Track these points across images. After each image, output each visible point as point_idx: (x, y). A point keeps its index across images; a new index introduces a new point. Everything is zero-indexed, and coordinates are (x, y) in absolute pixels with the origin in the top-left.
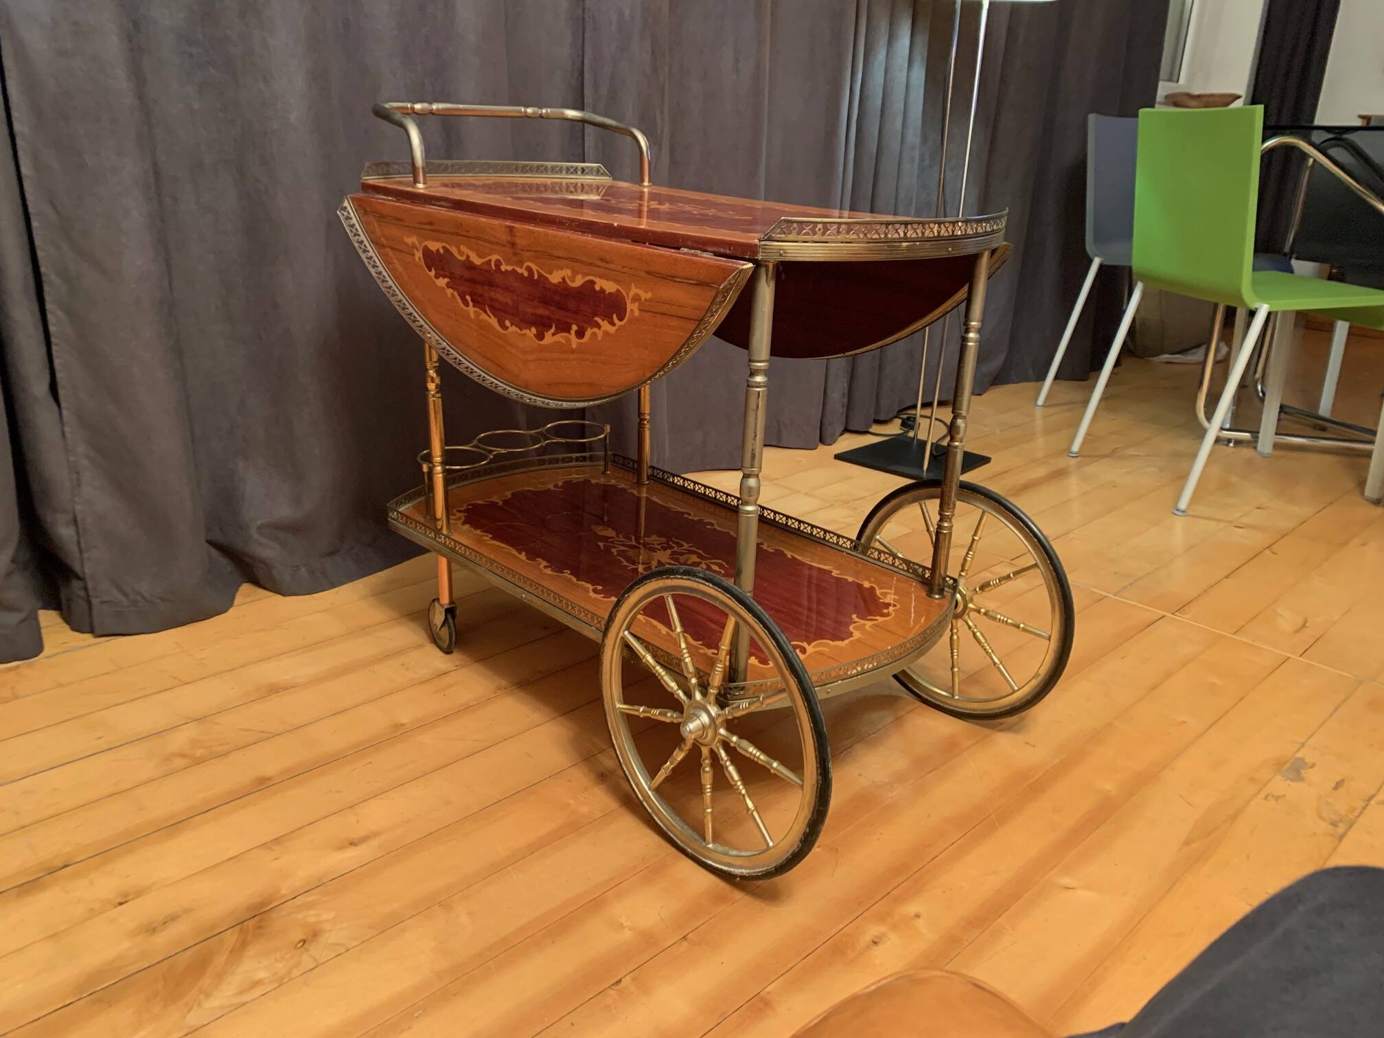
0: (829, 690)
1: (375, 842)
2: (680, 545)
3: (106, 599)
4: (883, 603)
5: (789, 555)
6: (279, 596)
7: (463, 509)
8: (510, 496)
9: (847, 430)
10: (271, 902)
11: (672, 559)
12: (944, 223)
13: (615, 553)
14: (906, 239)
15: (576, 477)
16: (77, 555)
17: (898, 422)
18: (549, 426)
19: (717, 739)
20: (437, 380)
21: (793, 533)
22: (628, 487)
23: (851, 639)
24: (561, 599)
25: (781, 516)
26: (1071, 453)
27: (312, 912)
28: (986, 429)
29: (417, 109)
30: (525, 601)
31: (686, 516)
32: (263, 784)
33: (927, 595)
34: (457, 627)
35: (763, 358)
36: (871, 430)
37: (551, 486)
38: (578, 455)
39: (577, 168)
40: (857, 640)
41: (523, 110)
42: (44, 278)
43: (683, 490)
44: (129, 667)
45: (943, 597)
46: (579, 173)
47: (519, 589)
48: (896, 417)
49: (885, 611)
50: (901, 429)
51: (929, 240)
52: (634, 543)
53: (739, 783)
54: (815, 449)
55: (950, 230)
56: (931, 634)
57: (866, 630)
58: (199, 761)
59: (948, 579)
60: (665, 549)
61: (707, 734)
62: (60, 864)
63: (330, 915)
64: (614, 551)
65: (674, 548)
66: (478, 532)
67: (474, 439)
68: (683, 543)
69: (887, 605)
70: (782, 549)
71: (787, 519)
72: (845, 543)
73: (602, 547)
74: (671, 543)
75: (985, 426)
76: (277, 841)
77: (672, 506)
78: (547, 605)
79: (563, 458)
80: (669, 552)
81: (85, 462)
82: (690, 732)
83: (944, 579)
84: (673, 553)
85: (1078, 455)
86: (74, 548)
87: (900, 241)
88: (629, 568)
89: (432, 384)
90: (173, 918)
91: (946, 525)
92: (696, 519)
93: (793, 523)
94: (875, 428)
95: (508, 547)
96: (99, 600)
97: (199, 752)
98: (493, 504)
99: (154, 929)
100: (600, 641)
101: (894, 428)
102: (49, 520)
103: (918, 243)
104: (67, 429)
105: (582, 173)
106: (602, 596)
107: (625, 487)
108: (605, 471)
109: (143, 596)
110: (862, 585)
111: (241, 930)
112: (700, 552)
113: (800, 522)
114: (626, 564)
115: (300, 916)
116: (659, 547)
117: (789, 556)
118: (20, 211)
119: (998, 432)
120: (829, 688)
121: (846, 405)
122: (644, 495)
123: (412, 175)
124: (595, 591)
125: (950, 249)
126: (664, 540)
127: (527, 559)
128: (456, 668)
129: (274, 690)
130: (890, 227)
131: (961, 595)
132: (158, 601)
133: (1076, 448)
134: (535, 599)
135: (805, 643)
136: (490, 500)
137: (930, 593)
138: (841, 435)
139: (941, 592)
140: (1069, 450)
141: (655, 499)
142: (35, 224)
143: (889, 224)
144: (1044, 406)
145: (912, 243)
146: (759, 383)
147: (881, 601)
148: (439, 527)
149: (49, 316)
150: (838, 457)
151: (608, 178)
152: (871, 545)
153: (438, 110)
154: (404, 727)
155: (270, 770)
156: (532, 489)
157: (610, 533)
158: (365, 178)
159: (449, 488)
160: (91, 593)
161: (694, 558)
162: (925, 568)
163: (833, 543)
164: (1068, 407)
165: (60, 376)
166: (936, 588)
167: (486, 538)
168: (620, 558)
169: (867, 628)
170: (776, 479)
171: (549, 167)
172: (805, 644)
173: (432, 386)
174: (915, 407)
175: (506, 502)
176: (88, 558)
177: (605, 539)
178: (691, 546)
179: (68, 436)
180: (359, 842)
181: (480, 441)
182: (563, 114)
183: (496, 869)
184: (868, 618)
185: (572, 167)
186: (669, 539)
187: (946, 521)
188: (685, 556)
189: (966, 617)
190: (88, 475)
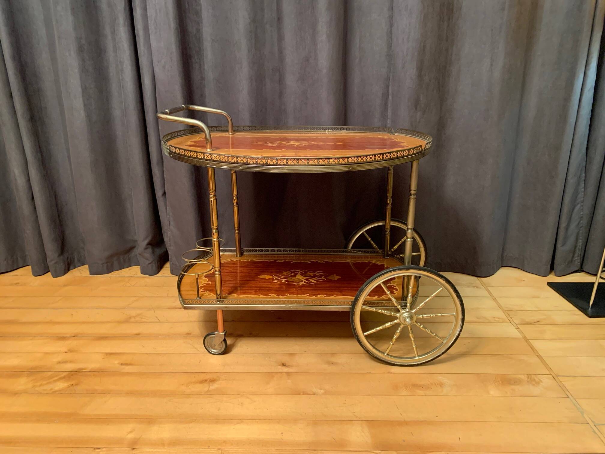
81: (172, 219)
190: (172, 223)
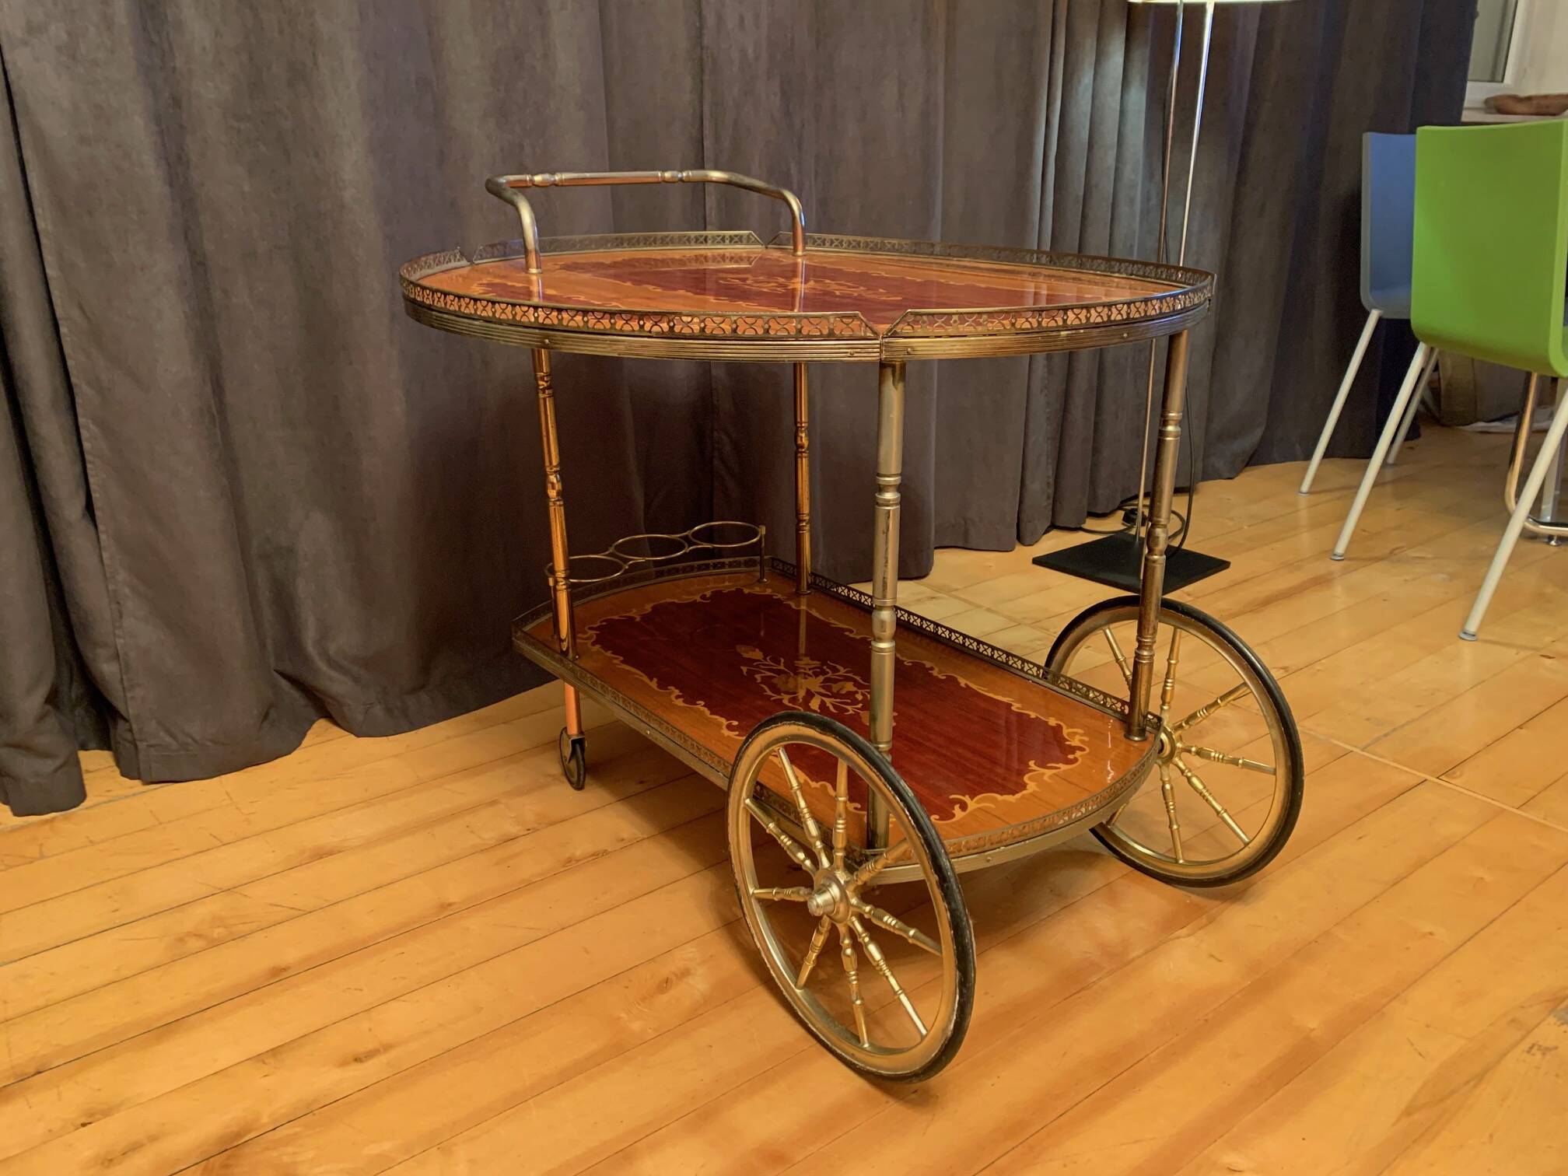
0: (989, 858)
1: (383, 1059)
2: (835, 670)
3: (153, 742)
4: (1070, 746)
5: (963, 682)
6: (353, 736)
7: (595, 626)
8: (650, 610)
9: (1053, 526)
10: (249, 1131)
11: (823, 687)
12: (1115, 305)
13: (759, 680)
14: (1065, 327)
15: (727, 586)
16: (121, 694)
17: (1121, 514)
18: (696, 528)
19: (850, 913)
20: (558, 486)
21: (972, 655)
22: (785, 597)
23: (1024, 792)
24: (687, 738)
25: (958, 635)
26: (1335, 555)
27: (290, 1149)
28: (1231, 524)
29: (538, 182)
30: (650, 738)
31: (847, 633)
32: (278, 974)
33: (1125, 736)
34: (586, 761)
35: (893, 472)
36: (1085, 526)
37: (698, 598)
38: (731, 560)
39: (724, 237)
40: (1030, 793)
41: (660, 175)
42: (76, 390)
43: (848, 601)
44: (169, 822)
45: (1145, 739)
46: (727, 241)
47: (642, 724)
48: (1120, 508)
49: (1071, 757)
50: (1123, 524)
51: (1097, 326)
52: (782, 667)
53: (882, 963)
54: (1011, 551)
55: (1124, 312)
56: (1122, 788)
57: (1044, 781)
58: (215, 944)
59: (1150, 717)
60: (816, 675)
61: (838, 908)
62: (32, 1071)
63: (311, 1154)
64: (758, 677)
65: (828, 673)
66: (609, 654)
67: (611, 546)
68: (838, 667)
69: (1073, 749)
70: (955, 676)
71: (964, 639)
72: (1030, 669)
73: (745, 673)
74: (825, 667)
75: (1231, 519)
76: (274, 1052)
77: (832, 621)
78: (672, 744)
79: (714, 564)
80: (821, 678)
81: (127, 591)
82: (818, 906)
83: (1145, 717)
84: (827, 680)
85: (1343, 558)
86: (119, 686)
87: (1058, 329)
88: (772, 699)
89: (552, 491)
90: (135, 1147)
91: (1145, 653)
92: (858, 637)
93: (971, 644)
94: (1090, 524)
95: (639, 672)
96: (145, 743)
97: (217, 932)
98: (632, 619)
99: (111, 1160)
100: (726, 789)
101: (1114, 524)
102: (90, 655)
103: (1082, 331)
104: (105, 555)
105: (730, 242)
106: (737, 733)
107: (782, 598)
108: (762, 578)
109: (193, 739)
110: (1047, 722)
111: (205, 1169)
112: (858, 678)
113: (979, 642)
114: (769, 693)
115: (275, 1154)
116: (810, 672)
117: (963, 685)
118: (48, 316)
119: (1246, 527)
120: (989, 855)
121: (1052, 496)
122: (803, 607)
123: (524, 256)
124: (730, 727)
125: (1125, 335)
126: (817, 663)
127: (658, 687)
128: (527, 832)
129: (322, 854)
130: (1044, 314)
131: (1167, 735)
132: (209, 743)
133: (1340, 549)
134: (659, 736)
135: (967, 797)
136: (628, 614)
137: (1128, 733)
138: (1047, 532)
139: (1142, 732)
140: (1330, 553)
141: (814, 613)
142: (63, 330)
143: (1043, 311)
144: (1309, 493)
145: (1074, 332)
146: (889, 500)
147: (1067, 743)
148: (564, 649)
149: (83, 432)
150: (1038, 561)
151: (760, 246)
152: (1062, 673)
153: (561, 181)
154: (452, 907)
155: (291, 956)
156: (676, 601)
157: (757, 655)
158: (477, 262)
159: (575, 604)
160: (137, 736)
161: (849, 687)
162: (1124, 703)
163: (1017, 669)
164: (1338, 494)
165: (95, 495)
166: (1135, 728)
167: (615, 661)
168: (763, 686)
169: (1046, 778)
170: (957, 590)
171: (693, 236)
172: (967, 799)
173: (552, 493)
174: (1137, 497)
175: (644, 617)
176: (133, 698)
177: (750, 662)
178: (846, 672)
179: (106, 561)
180: (365, 1057)
181: (618, 547)
182: (707, 176)
183: (515, 1101)
184: (1049, 765)
185: (719, 236)
186: (824, 663)
187: (1146, 650)
188: (839, 683)
189: (1176, 759)
190: (130, 605)
